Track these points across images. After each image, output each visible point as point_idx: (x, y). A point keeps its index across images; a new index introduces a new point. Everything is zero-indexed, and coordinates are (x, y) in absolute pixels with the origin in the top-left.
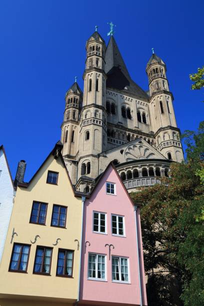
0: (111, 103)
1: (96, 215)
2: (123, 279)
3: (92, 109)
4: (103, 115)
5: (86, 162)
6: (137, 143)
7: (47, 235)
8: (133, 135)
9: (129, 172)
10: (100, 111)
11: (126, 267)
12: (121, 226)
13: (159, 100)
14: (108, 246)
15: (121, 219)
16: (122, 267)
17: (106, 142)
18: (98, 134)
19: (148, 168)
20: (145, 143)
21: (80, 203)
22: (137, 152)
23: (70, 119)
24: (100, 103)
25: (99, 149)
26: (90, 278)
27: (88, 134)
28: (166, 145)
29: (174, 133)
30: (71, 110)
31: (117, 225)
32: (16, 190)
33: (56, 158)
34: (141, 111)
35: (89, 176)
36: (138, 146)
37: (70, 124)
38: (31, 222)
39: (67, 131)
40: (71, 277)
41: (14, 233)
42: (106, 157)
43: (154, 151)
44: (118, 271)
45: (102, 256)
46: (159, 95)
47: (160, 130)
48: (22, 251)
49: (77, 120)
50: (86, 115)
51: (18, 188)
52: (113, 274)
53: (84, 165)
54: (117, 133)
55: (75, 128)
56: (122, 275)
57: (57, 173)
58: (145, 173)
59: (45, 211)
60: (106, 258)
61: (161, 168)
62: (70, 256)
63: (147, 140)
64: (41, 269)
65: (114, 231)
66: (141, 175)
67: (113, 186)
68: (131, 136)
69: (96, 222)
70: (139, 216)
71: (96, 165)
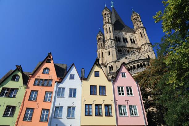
0: (117, 37)
1: (119, 88)
2: (135, 115)
3: (110, 41)
4: (115, 43)
5: (110, 65)
6: (133, 53)
7: (98, 99)
8: (130, 50)
9: (131, 67)
10: (113, 41)
11: (136, 109)
12: (131, 91)
13: (140, 32)
14: (126, 101)
15: (130, 89)
16: (134, 109)
17: (118, 55)
18: (114, 52)
19: (139, 64)
20: (136, 53)
21: (111, 84)
22: (133, 57)
23: (100, 47)
24: (112, 38)
25: (115, 59)
26: (120, 116)
27: (109, 53)
28: (147, 51)
29: (149, 46)
30: (100, 43)
31: (129, 91)
32: (82, 81)
33: (97, 65)
34: (132, 38)
35: (113, 71)
36: (133, 54)
37: (100, 50)
38: (91, 94)
39: (100, 53)
40: (112, 116)
41: (84, 100)
42: (119, 62)
43: (141, 56)
45: (124, 106)
46: (139, 30)
47: (142, 45)
48: (89, 107)
49: (103, 47)
50: (107, 44)
51: (83, 81)
52: (131, 113)
53: (110, 67)
54: (122, 50)
55: (103, 51)
56: (135, 113)
57: (99, 72)
58: (138, 66)
59: (96, 89)
60: (126, 106)
61: (146, 63)
62: (110, 107)
63: (137, 51)
64: (98, 114)
65: (128, 94)
66: (136, 67)
67: (124, 74)
68: (129, 50)
69: (119, 91)
70: (139, 86)
71: (115, 66)
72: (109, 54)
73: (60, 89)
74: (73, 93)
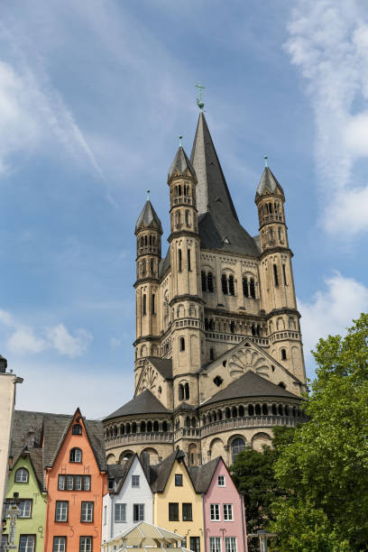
1: (212, 507)
3: (186, 304)
4: (200, 309)
5: (184, 383)
6: (243, 346)
8: (238, 322)
10: (196, 305)
11: (235, 545)
13: (273, 263)
14: (222, 531)
15: (230, 507)
16: (232, 544)
18: (194, 342)
19: (254, 405)
20: (252, 345)
21: (200, 499)
22: (243, 360)
23: (147, 276)
24: (194, 290)
25: (198, 363)
27: (183, 341)
28: (281, 337)
29: (291, 318)
30: (147, 258)
31: (228, 512)
32: (154, 495)
33: (179, 462)
34: (249, 277)
35: (189, 402)
36: (244, 350)
37: (148, 284)
38: (170, 520)
39: (145, 295)
42: (207, 375)
44: (229, 547)
45: (218, 539)
46: (273, 255)
49: (157, 278)
50: (178, 312)
52: (227, 550)
53: (181, 386)
54: (217, 323)
55: (155, 291)
56: (232, 550)
57: (181, 475)
58: (251, 410)
59: (178, 510)
60: (221, 539)
61: (268, 404)
62: (198, 541)
65: (226, 517)
66: (246, 412)
67: (223, 478)
68: (235, 323)
69: (212, 512)
70: (243, 500)
71: (196, 387)
72: (183, 348)
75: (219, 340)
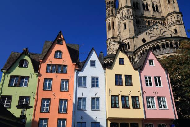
0: (135, 2)
1: (146, 78)
2: (164, 107)
3: (126, 9)
4: (133, 12)
5: (127, 43)
6: (155, 26)
7: (124, 90)
8: (151, 21)
10: (131, 10)
11: (165, 102)
12: (159, 82)
14: (154, 93)
15: (159, 78)
16: (163, 102)
17: (136, 28)
18: (131, 25)
19: (165, 43)
20: (160, 26)
21: (137, 72)
22: (156, 32)
23: (110, 15)
24: (129, 5)
25: (133, 34)
26: (148, 108)
27: (125, 25)
28: (173, 24)
29: (178, 15)
30: (110, 9)
31: (158, 82)
32: (105, 70)
34: (155, 4)
35: (130, 50)
36: (156, 28)
37: (111, 18)
38: (116, 85)
39: (110, 23)
40: (139, 108)
41: (110, 91)
42: (138, 38)
43: (166, 30)
44: (161, 104)
45: (152, 98)
47: (169, 15)
48: (115, 98)
49: (114, 15)
50: (122, 14)
52: (159, 106)
54: (141, 21)
55: (114, 20)
56: (164, 105)
57: (123, 58)
58: (163, 46)
59: (122, 79)
60: (154, 98)
61: (173, 42)
62: (137, 99)
63: (160, 22)
64: (125, 106)
65: (157, 85)
66: (161, 47)
67: (152, 61)
68: (150, 21)
69: (147, 81)
70: (168, 75)
72: (125, 28)
73: (80, 78)
74: (95, 82)
75: (143, 28)
